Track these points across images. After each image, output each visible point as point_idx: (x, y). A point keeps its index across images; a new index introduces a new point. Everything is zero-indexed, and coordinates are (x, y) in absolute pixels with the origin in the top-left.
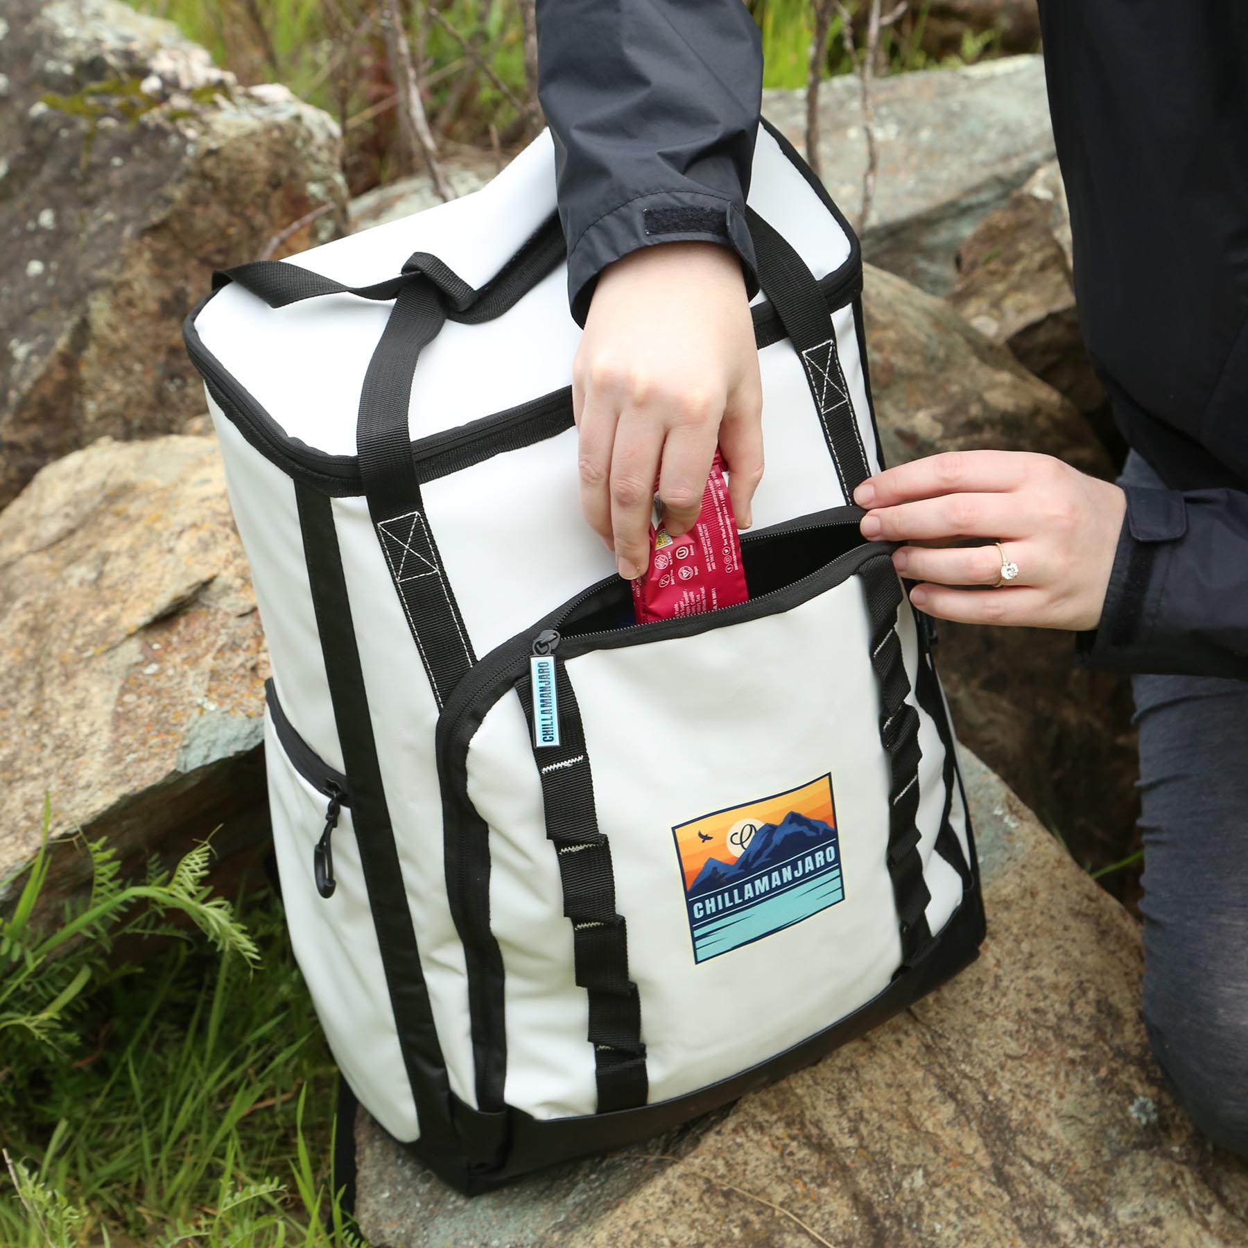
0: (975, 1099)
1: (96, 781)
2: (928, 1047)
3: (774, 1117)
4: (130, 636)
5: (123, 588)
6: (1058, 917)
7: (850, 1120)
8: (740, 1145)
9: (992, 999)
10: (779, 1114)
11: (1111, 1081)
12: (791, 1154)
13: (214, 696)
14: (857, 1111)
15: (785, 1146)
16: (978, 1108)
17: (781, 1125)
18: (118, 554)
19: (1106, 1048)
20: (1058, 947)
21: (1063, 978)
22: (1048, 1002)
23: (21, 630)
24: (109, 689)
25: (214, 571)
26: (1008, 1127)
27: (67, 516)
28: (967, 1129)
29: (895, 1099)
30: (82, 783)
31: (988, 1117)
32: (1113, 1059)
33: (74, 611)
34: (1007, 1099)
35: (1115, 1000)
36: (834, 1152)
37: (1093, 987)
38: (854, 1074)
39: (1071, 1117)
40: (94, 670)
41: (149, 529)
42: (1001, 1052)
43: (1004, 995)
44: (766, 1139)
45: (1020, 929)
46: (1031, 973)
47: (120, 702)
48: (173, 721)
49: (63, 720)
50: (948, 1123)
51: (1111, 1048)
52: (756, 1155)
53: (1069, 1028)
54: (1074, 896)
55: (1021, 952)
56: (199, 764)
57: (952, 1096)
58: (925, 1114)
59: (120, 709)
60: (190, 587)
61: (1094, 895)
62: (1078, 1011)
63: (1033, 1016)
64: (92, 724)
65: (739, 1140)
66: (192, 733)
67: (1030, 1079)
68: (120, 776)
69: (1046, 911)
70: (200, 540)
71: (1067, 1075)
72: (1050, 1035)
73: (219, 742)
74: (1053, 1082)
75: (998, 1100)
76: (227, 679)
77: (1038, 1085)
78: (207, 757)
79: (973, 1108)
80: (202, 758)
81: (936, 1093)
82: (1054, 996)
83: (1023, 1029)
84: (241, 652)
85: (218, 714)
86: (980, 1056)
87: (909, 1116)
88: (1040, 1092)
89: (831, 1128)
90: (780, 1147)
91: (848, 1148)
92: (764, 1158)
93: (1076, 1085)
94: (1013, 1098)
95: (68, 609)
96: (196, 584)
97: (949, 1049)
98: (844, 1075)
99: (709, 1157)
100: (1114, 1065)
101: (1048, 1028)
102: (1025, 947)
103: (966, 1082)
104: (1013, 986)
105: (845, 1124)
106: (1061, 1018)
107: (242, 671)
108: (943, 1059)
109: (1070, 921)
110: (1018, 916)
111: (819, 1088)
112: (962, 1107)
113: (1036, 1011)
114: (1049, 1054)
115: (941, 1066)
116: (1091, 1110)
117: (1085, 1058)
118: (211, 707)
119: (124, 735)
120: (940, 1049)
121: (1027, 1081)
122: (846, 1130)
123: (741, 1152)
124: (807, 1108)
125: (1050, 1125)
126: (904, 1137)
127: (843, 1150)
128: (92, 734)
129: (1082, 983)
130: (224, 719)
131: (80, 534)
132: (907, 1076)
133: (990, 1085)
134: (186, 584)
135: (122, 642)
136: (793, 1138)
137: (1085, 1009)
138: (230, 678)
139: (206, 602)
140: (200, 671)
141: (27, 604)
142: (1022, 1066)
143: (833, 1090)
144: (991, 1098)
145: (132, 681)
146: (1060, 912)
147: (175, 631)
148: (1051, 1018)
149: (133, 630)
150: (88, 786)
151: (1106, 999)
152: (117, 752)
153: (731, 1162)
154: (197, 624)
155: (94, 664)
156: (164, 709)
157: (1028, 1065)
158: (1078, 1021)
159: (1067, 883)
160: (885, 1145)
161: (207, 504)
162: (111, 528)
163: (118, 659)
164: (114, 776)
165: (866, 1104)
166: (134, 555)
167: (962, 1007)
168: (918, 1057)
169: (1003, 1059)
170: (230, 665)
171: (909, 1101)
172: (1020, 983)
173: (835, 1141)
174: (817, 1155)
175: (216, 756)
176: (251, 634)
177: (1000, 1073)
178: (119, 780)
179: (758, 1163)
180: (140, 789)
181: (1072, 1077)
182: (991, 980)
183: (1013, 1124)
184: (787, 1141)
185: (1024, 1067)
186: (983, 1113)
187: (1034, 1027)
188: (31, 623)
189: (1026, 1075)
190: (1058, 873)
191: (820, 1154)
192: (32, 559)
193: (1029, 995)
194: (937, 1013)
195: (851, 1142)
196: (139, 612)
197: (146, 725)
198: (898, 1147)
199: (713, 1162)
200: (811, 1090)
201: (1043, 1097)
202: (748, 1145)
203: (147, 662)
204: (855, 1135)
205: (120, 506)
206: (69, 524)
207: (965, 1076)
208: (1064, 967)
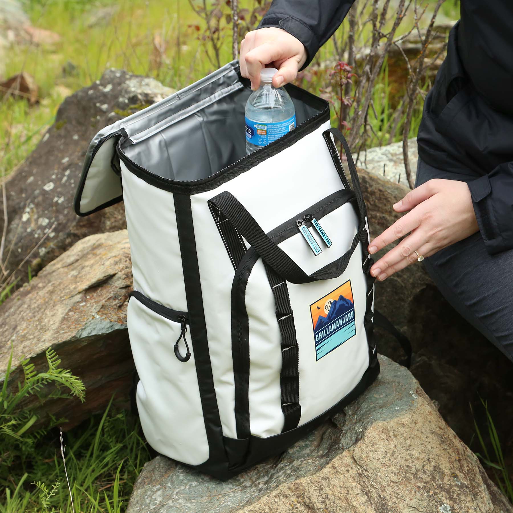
0: (375, 496)
1: (47, 339)
2: (360, 474)
3: (293, 494)
4: (80, 293)
5: (84, 277)
6: (424, 433)
7: (323, 498)
8: (276, 502)
9: (390, 460)
10: (295, 493)
11: (434, 497)
12: (297, 508)
13: (100, 313)
14: (326, 495)
15: (295, 505)
16: (376, 500)
17: (295, 497)
18: (87, 266)
19: (435, 484)
20: (422, 444)
21: (422, 456)
22: (413, 464)
23: (47, 293)
24: (65, 310)
25: (117, 272)
26: (387, 508)
27: (78, 255)
28: (370, 507)
29: (342, 492)
30: (43, 340)
31: (379, 503)
32: (436, 489)
33: (66, 285)
34: (388, 497)
35: (442, 467)
36: (314, 509)
37: (434, 461)
38: (327, 481)
39: (414, 507)
40: (63, 304)
41: (100, 258)
42: (389, 480)
43: (396, 459)
44: (288, 501)
45: (407, 435)
46: (408, 452)
47: (67, 314)
48: (82, 321)
49: (46, 320)
50: (362, 504)
51: (436, 484)
52: (282, 507)
53: (420, 475)
54: (433, 426)
55: (406, 444)
56: (86, 336)
57: (366, 494)
58: (354, 499)
59: (66, 317)
60: (105, 277)
61: (443, 427)
62: (425, 468)
63: (406, 468)
64: (54, 321)
65: (276, 500)
66: (87, 325)
67: (399, 491)
68: (56, 338)
69: (420, 430)
70: (115, 261)
71: (415, 492)
72: (412, 476)
73: (96, 329)
74: (409, 493)
75: (385, 497)
76: (108, 309)
77: (402, 493)
78: (89, 334)
79: (374, 499)
80: (87, 333)
81: (360, 492)
82: (416, 462)
83: (401, 472)
84: (117, 300)
85: (99, 319)
86: (380, 480)
87: (347, 499)
88: (402, 496)
89: (314, 500)
90: (293, 505)
91: (320, 508)
92: (285, 508)
93: (419, 496)
94: (391, 497)
95: (64, 285)
96: (108, 276)
97: (368, 476)
98: (323, 481)
99: (263, 505)
100: (436, 491)
101: (412, 473)
102: (408, 442)
103: (373, 489)
104: (400, 456)
105: (320, 499)
106: (418, 471)
107: (115, 307)
108: (365, 479)
109: (429, 435)
110: (407, 430)
111: (312, 484)
112: (370, 498)
113: (408, 466)
114: (410, 483)
115: (364, 482)
116: (422, 506)
117: (425, 487)
118: (98, 317)
119: (63, 325)
120: (365, 476)
121: (398, 492)
122: (320, 502)
123: (276, 505)
124: (306, 492)
125: (404, 509)
126: (343, 507)
127: (317, 509)
128: (53, 324)
129: (430, 458)
130: (101, 321)
131: (79, 261)
132: (349, 484)
133: (382, 491)
134: (103, 275)
135: (76, 295)
136: (299, 502)
137: (429, 469)
138: (110, 309)
139: (111, 283)
140: (98, 305)
141: (53, 284)
142: (397, 486)
143: (318, 486)
144: (382, 496)
145: (74, 307)
146: (426, 431)
147: (96, 292)
148: (414, 470)
149: (81, 290)
150: (44, 341)
151: (439, 466)
152: (58, 330)
153: (271, 508)
154: (105, 290)
155: (64, 302)
156: (81, 317)
157: (399, 486)
158: (425, 473)
159: (431, 421)
160: (335, 509)
161: (123, 250)
162: (90, 258)
163: (72, 300)
164: (54, 337)
165: (330, 492)
166: (91, 266)
167: (377, 461)
168: (355, 478)
169: (390, 482)
170: (111, 304)
171: (348, 494)
172: (403, 455)
173: (315, 505)
174: (307, 510)
175: (93, 333)
176: (123, 295)
177: (387, 487)
178: (55, 339)
179: (282, 510)
180: (61, 342)
181: (417, 493)
182: (391, 453)
183: (389, 507)
184: (296, 503)
185: (398, 487)
186: (378, 502)
187: (405, 473)
188: (51, 290)
189: (398, 490)
190: (429, 417)
191: (309, 510)
192: (62, 270)
193: (406, 460)
194: (366, 462)
195: (322, 506)
196: (85, 285)
197: (72, 322)
198: (340, 510)
199: (264, 507)
200: (309, 485)
201: (403, 498)
202: (279, 502)
203: (82, 301)
204: (324, 504)
205: (95, 251)
206: (78, 258)
207: (373, 487)
208: (423, 452)
